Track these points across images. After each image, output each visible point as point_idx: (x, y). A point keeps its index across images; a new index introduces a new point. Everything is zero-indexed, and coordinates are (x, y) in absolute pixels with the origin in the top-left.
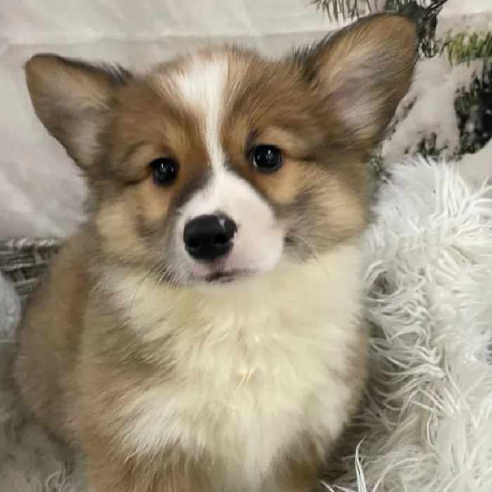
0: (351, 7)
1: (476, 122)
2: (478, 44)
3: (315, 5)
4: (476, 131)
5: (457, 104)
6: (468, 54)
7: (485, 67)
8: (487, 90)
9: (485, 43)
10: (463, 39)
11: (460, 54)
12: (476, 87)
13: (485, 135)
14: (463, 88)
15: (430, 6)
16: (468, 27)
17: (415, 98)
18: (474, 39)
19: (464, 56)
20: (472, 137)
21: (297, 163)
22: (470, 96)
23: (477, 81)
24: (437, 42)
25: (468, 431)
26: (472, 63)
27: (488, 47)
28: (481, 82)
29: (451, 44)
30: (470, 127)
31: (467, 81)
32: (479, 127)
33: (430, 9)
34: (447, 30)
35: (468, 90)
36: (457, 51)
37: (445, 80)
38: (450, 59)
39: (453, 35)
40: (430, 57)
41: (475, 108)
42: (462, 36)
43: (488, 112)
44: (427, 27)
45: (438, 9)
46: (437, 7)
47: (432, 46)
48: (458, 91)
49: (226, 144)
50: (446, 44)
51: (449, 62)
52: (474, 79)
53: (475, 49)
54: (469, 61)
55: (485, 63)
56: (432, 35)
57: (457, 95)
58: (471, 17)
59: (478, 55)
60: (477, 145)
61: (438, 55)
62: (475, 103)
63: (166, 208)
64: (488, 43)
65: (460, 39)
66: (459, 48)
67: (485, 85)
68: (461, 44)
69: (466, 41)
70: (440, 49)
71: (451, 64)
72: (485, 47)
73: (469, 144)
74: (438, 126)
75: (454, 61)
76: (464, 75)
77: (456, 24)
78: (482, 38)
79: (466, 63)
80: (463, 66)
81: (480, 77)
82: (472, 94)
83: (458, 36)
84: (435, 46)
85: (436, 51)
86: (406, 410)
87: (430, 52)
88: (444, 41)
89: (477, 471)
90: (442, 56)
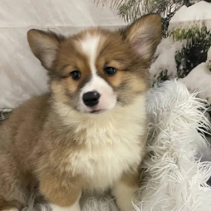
0: (134, 17)
1: (184, 65)
2: (185, 33)
3: (119, 15)
4: (184, 69)
5: (176, 57)
6: (181, 37)
7: (188, 42)
8: (188, 52)
9: (188, 33)
10: (179, 31)
11: (178, 37)
12: (184, 51)
13: (188, 71)
14: (179, 51)
15: (166, 18)
16: (181, 27)
17: (159, 54)
18: (183, 31)
19: (179, 38)
20: (182, 71)
21: (121, 72)
22: (182, 54)
23: (184, 48)
24: (168, 32)
25: (188, 188)
26: (182, 41)
27: (189, 35)
28: (186, 49)
29: (174, 33)
30: (181, 67)
31: (180, 48)
32: (185, 67)
33: (166, 19)
34: (173, 27)
35: (180, 52)
36: (177, 36)
37: (171, 47)
38: (173, 39)
39: (175, 29)
40: (166, 38)
41: (183, 59)
42: (179, 30)
43: (189, 61)
44: (165, 26)
45: (169, 19)
46: (169, 18)
47: (166, 34)
48: (176, 52)
49: (97, 66)
50: (172, 33)
51: (173, 40)
52: (183, 47)
53: (184, 35)
54: (181, 40)
55: (188, 41)
56: (167, 30)
57: (176, 53)
58: (183, 23)
59: (185, 38)
60: (184, 75)
61: (169, 37)
62: (183, 57)
63: (76, 88)
64: (189, 33)
65: (178, 31)
66: (177, 35)
67: (187, 50)
68: (178, 33)
69: (180, 32)
70: (170, 35)
71: (174, 41)
72: (188, 35)
73: (181, 74)
74: (168, 66)
75: (175, 40)
76: (179, 45)
77: (176, 25)
78: (187, 31)
79: (180, 41)
80: (178, 42)
81: (185, 47)
82: (182, 53)
83: (177, 30)
84: (167, 34)
85: (168, 36)
86: (162, 182)
87: (165, 36)
88: (171, 32)
89: (192, 202)
90: (170, 38)
